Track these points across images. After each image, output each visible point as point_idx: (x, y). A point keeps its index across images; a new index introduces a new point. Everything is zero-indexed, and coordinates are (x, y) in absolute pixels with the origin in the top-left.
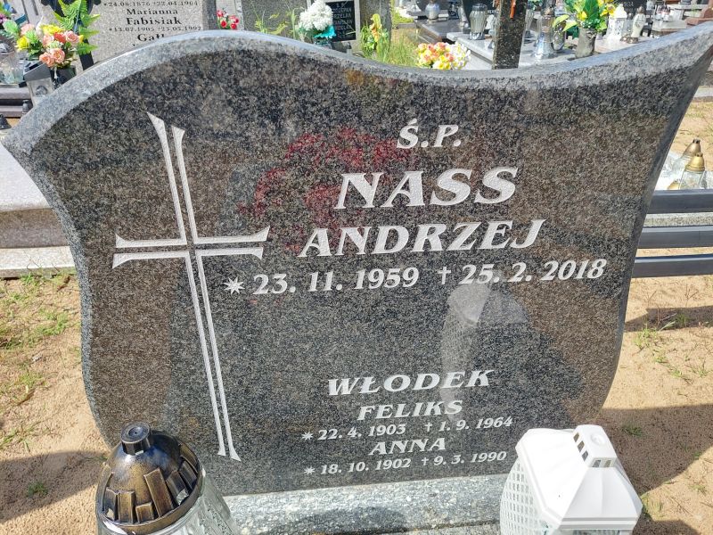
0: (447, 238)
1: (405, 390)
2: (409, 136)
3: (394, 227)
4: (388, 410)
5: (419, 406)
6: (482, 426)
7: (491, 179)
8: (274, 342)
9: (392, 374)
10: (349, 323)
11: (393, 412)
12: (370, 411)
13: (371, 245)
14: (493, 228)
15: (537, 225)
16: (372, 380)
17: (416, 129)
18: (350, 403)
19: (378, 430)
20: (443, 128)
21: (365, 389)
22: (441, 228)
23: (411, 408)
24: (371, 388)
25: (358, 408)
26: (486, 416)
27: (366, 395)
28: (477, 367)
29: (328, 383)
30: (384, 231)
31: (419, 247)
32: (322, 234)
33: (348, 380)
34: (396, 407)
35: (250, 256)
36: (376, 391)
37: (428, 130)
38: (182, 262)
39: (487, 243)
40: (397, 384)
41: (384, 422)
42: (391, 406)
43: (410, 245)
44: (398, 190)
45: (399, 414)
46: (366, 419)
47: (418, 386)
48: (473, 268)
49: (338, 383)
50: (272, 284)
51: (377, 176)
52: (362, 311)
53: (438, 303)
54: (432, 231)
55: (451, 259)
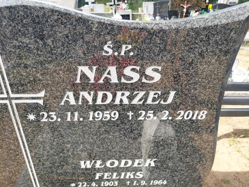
0: (131, 98)
1: (116, 167)
2: (108, 49)
3: (105, 92)
4: (109, 175)
5: (123, 174)
6: (153, 184)
7: (149, 71)
8: (53, 143)
9: (109, 159)
10: (87, 136)
11: (111, 176)
12: (101, 175)
13: (95, 100)
14: (152, 94)
15: (172, 94)
16: (101, 162)
17: (111, 46)
18: (91, 171)
19: (105, 183)
20: (124, 46)
21: (98, 166)
22: (127, 93)
23: (119, 175)
24: (100, 165)
25: (95, 174)
26: (154, 179)
27: (98, 168)
28: (149, 157)
29: (80, 162)
30: (100, 94)
31: (117, 102)
32: (71, 94)
33: (89, 161)
34: (113, 174)
35: (37, 103)
36: (103, 167)
37: (117, 47)
38: (6, 105)
39: (149, 101)
40: (112, 164)
41: (108, 180)
42: (110, 173)
43: (113, 100)
44: (105, 75)
45: (114, 177)
46: (99, 179)
47: (122, 165)
48: (144, 113)
49: (85, 163)
50: (49, 117)
51: (95, 68)
52: (93, 131)
53: (128, 128)
54: (123, 94)
55: (133, 108)
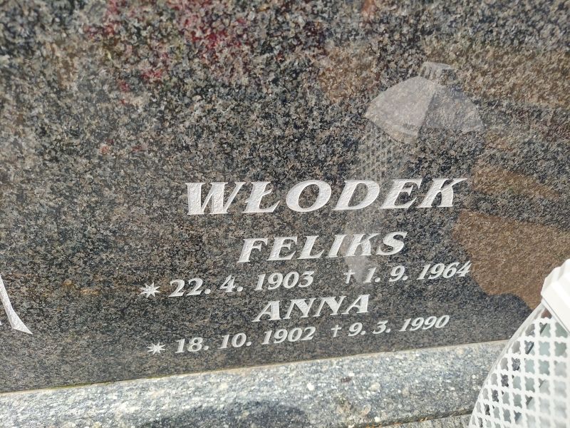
1: (321, 210)
4: (289, 246)
5: (339, 239)
6: (426, 277)
9: (301, 177)
11: (297, 249)
12: (259, 247)
19: (271, 280)
21: (253, 206)
23: (326, 243)
24: (264, 204)
25: (240, 241)
27: (254, 216)
29: (185, 190)
33: (222, 186)
34: (303, 241)
36: (272, 209)
40: (309, 197)
45: (306, 254)
46: (252, 262)
47: (343, 205)
49: (205, 191)
